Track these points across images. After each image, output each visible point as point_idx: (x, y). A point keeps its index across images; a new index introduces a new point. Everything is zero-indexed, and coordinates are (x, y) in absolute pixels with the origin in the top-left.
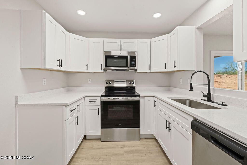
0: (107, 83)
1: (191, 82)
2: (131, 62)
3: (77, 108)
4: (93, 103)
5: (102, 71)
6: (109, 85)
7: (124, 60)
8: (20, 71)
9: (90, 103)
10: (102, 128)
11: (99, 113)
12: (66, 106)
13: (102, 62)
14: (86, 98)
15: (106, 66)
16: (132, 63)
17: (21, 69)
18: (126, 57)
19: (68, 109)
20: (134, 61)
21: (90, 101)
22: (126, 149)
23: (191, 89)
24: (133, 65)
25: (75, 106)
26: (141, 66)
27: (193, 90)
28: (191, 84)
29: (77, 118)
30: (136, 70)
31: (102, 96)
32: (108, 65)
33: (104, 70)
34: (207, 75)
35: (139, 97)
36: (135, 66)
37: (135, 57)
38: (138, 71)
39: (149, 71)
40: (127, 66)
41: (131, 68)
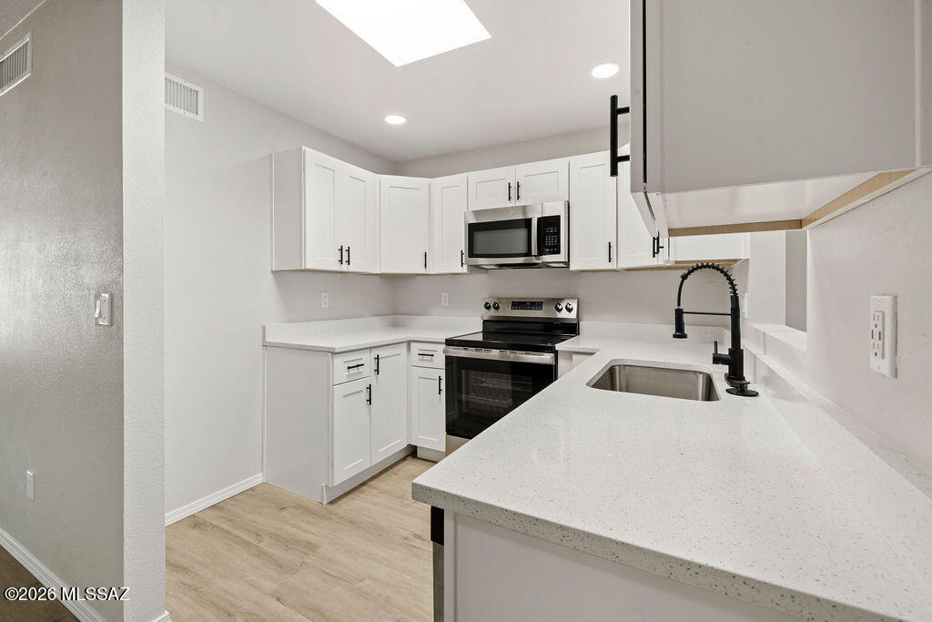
0: (487, 307)
1: (679, 305)
2: (544, 239)
3: (371, 365)
4: (428, 360)
5: (465, 269)
6: (492, 313)
7: (522, 233)
8: (271, 276)
9: (422, 360)
10: (448, 433)
11: (440, 390)
12: (334, 353)
13: (462, 244)
14: (412, 344)
15: (472, 254)
16: (549, 240)
17: (272, 271)
18: (526, 224)
20: (553, 235)
21: (422, 353)
23: (680, 333)
24: (548, 247)
25: (365, 358)
27: (685, 336)
28: (679, 313)
29: (370, 388)
30: (567, 263)
31: (449, 342)
32: (477, 251)
33: (470, 266)
34: (729, 278)
35: (556, 353)
36: (556, 250)
37: (555, 221)
38: (573, 267)
39: (612, 266)
40: (528, 254)
41: (547, 258)
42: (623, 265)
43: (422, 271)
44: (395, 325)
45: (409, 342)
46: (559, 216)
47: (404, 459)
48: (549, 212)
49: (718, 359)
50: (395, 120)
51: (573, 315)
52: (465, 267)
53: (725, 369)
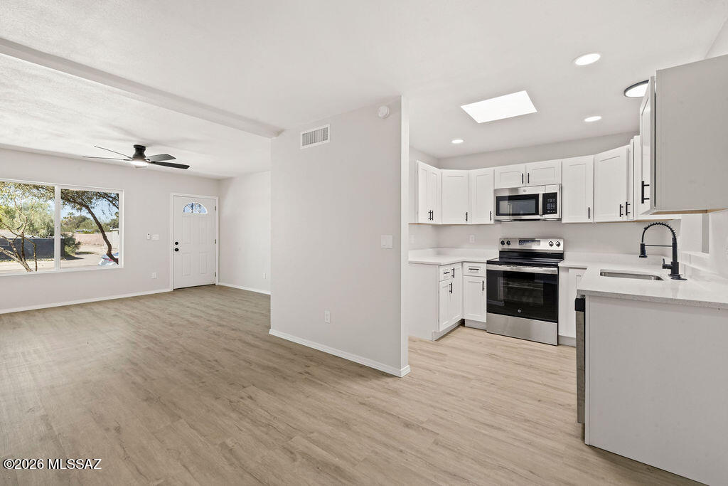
0: (503, 243)
1: (643, 242)
2: (547, 205)
3: (451, 273)
4: (474, 272)
5: (492, 222)
6: (506, 247)
7: (533, 202)
9: (471, 271)
10: (488, 312)
11: (483, 288)
12: (440, 266)
13: (492, 208)
14: (464, 263)
15: (498, 213)
16: (550, 206)
18: (536, 197)
19: (442, 270)
20: (553, 203)
21: (470, 268)
22: (523, 346)
23: (643, 254)
24: (549, 210)
25: (449, 269)
26: (570, 211)
27: (646, 257)
28: (643, 246)
29: (451, 285)
30: (560, 220)
31: (489, 262)
32: (501, 212)
33: (496, 221)
34: (671, 229)
35: (558, 268)
36: (554, 211)
37: (555, 195)
38: (564, 221)
39: (591, 220)
40: (537, 213)
41: (547, 216)
42: (597, 220)
43: (464, 222)
44: (439, 254)
45: (462, 262)
46: (556, 193)
47: (458, 327)
48: (550, 190)
49: (665, 267)
50: (458, 141)
51: (561, 248)
52: (492, 220)
53: (669, 271)
